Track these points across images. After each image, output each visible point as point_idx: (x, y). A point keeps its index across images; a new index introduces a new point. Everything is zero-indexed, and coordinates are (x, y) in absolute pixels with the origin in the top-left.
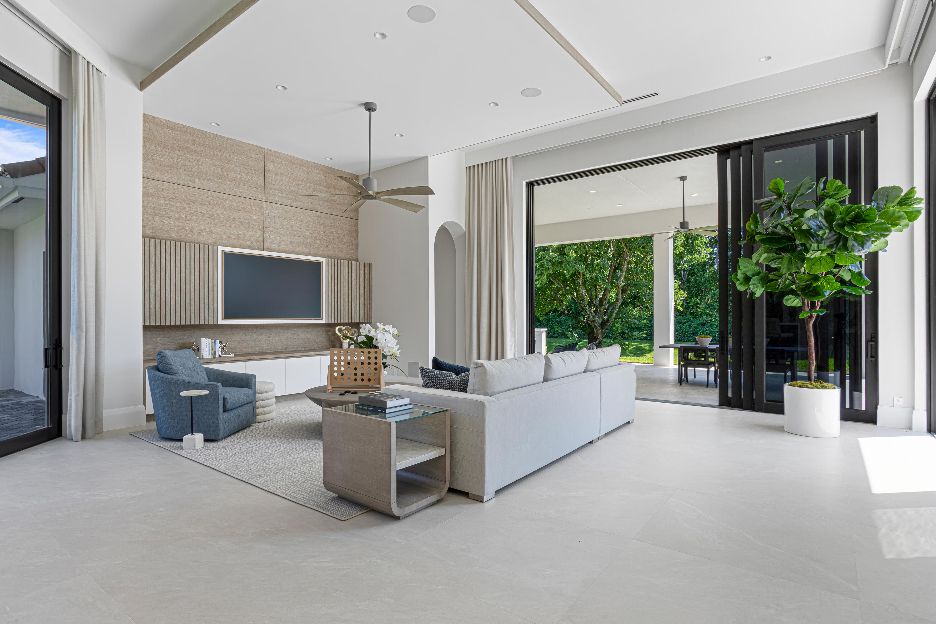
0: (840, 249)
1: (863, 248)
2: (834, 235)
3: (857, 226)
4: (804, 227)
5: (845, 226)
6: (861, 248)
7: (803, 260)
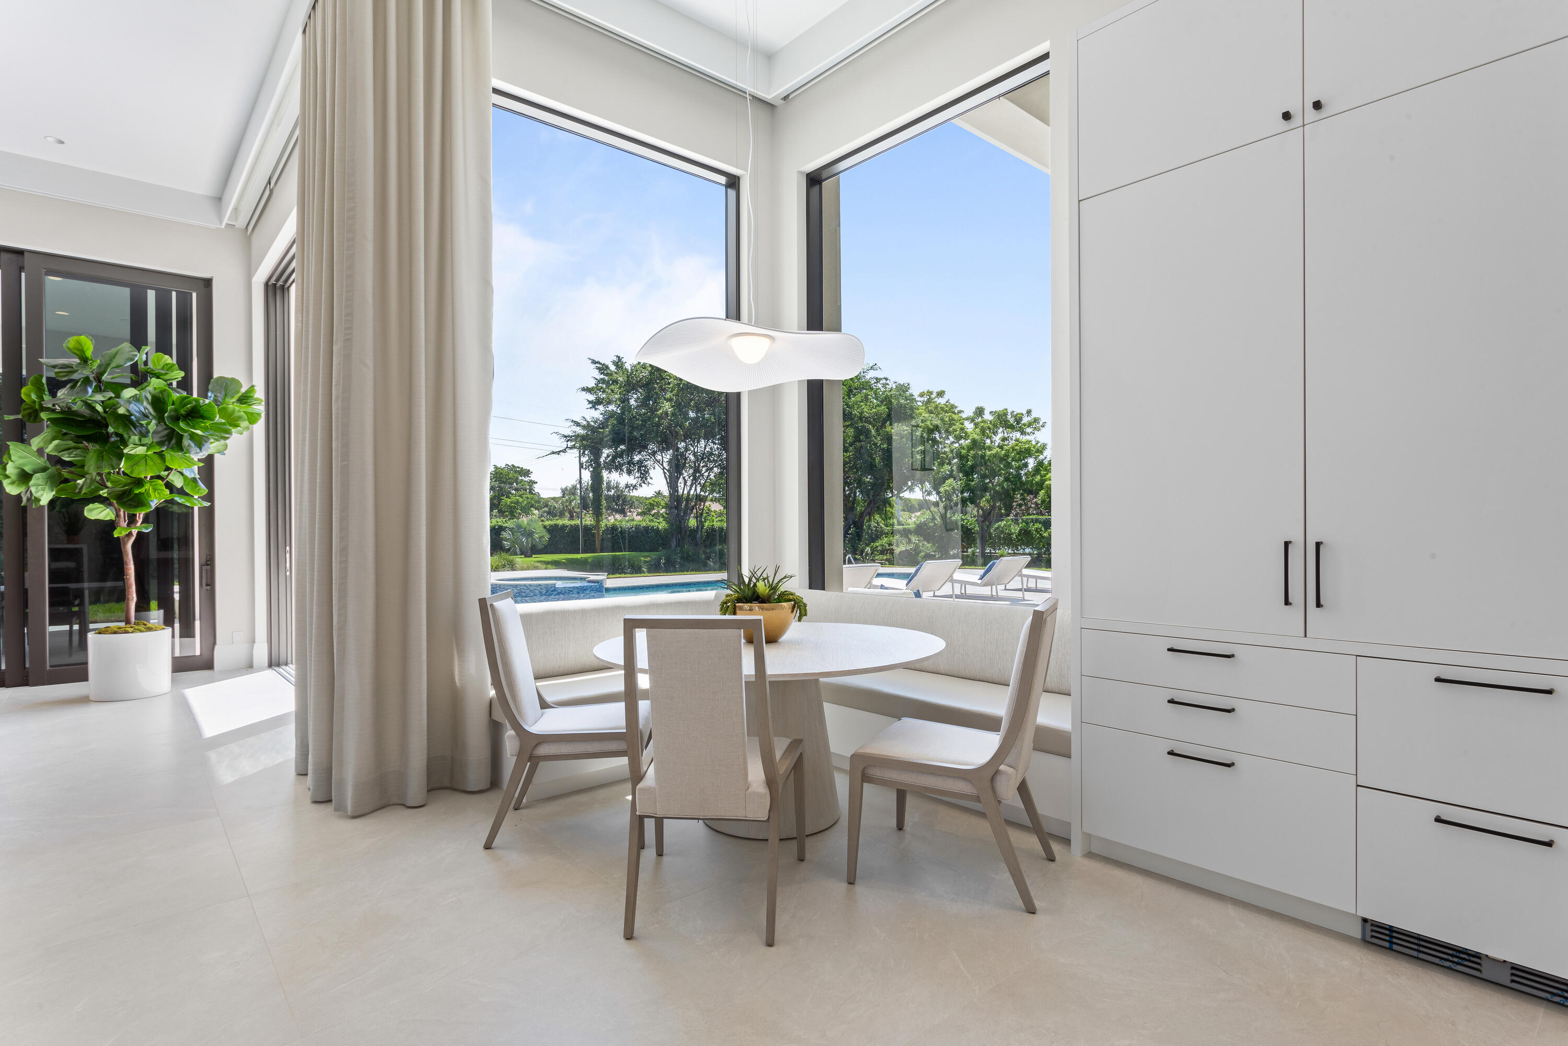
0: (172, 449)
1: (201, 449)
2: (166, 429)
3: (193, 422)
4: (121, 411)
5: (179, 420)
6: (198, 450)
7: (120, 456)
